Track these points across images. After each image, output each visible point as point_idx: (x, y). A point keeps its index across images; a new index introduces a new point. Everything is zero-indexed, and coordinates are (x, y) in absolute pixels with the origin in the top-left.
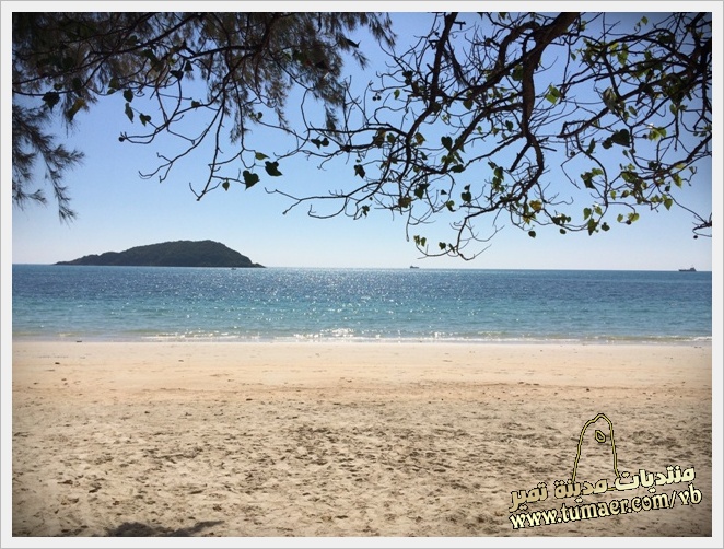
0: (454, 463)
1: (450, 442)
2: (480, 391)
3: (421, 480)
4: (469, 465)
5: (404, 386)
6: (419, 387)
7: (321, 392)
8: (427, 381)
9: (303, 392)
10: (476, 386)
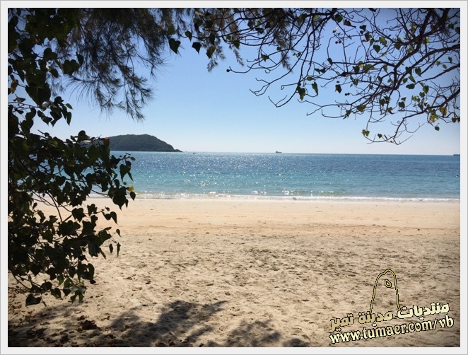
0: (358, 271)
1: (349, 259)
2: (350, 229)
3: (343, 281)
4: (368, 272)
5: (300, 226)
6: (309, 227)
7: (250, 229)
8: (313, 224)
9: (238, 229)
10: (346, 227)
